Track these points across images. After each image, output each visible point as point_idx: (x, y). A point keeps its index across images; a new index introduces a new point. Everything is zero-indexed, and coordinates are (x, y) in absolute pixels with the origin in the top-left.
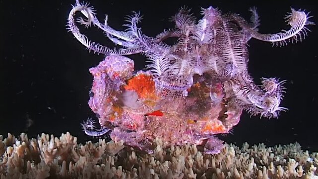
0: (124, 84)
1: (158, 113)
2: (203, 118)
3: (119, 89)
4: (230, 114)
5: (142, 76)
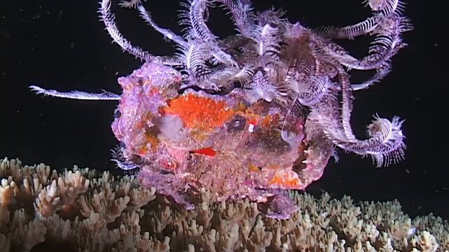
0: (165, 104)
1: (209, 151)
2: (271, 165)
3: (157, 112)
4: (311, 164)
5: (190, 97)
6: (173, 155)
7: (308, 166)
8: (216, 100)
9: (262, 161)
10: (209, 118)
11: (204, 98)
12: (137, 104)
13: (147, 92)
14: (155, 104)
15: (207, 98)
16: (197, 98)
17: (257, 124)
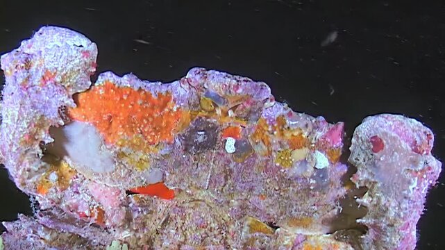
0: (70, 102)
1: (159, 190)
2: (292, 218)
3: (56, 115)
4: (375, 226)
5: (107, 87)
6: (96, 197)
7: (371, 230)
8: (153, 92)
9: (272, 211)
10: (145, 126)
11: (131, 89)
12: (18, 101)
13: (37, 81)
14: (53, 100)
15: (136, 89)
16: (119, 90)
17: (241, 137)
